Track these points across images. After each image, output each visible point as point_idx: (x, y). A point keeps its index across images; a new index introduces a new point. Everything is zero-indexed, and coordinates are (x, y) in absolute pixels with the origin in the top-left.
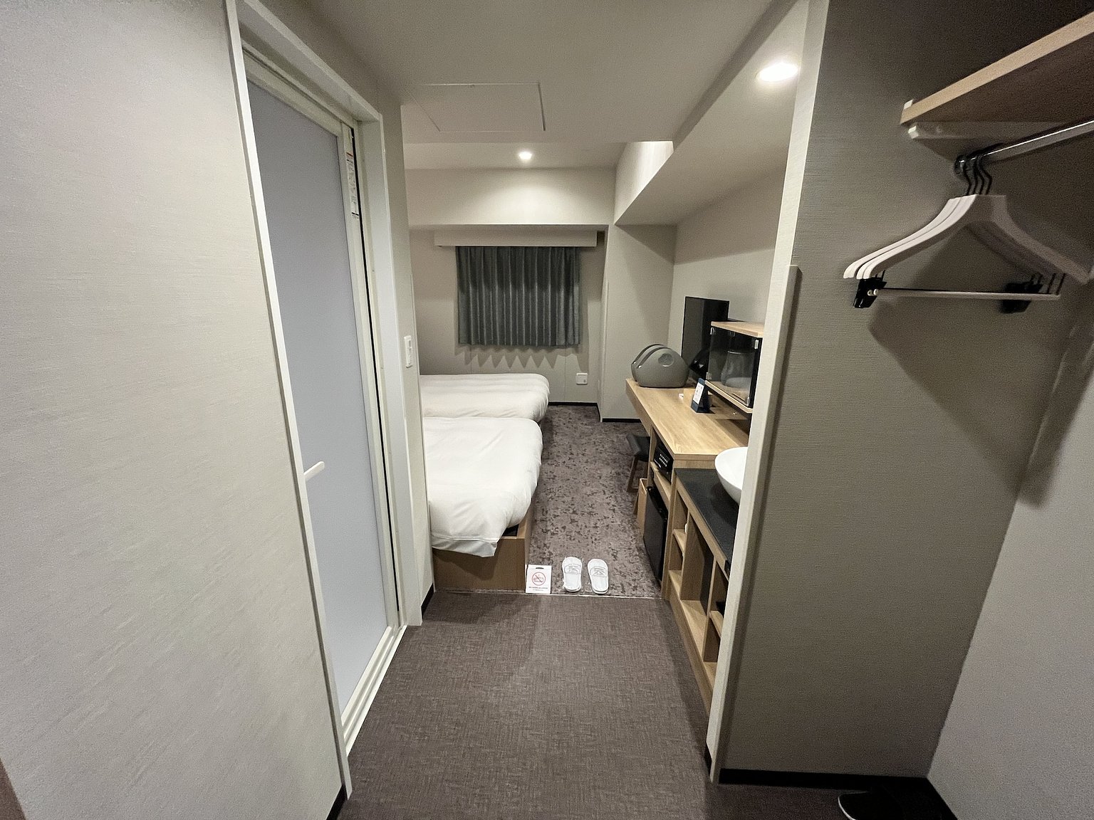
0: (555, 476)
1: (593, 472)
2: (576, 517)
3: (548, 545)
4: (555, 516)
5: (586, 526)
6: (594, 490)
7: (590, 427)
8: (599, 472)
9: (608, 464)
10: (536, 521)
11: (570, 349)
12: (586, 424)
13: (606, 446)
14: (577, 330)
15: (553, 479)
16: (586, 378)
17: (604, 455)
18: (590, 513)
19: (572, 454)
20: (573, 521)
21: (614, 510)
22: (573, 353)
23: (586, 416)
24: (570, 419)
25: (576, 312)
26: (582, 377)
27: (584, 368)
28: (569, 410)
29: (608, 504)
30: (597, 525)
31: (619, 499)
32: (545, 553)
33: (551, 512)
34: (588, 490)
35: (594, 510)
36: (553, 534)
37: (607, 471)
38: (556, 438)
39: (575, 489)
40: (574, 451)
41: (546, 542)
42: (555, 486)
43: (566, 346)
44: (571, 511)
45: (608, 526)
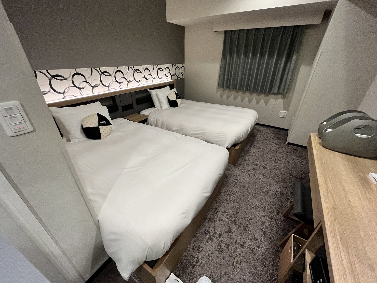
0: (238, 181)
1: (264, 185)
2: (234, 227)
3: (200, 250)
4: (221, 220)
5: (236, 242)
6: (258, 204)
7: (277, 146)
8: (268, 187)
9: (278, 182)
10: (206, 218)
11: (280, 96)
12: (275, 144)
13: (282, 165)
14: (287, 85)
15: (236, 183)
16: (285, 114)
17: (278, 172)
18: (245, 228)
19: (257, 165)
20: (230, 231)
21: (265, 232)
22: (281, 98)
23: (278, 138)
24: (267, 137)
25: (290, 73)
26: (283, 113)
27: (286, 108)
28: (269, 131)
29: (263, 223)
30: (245, 245)
31: (274, 222)
32: (194, 257)
33: (220, 214)
34: (254, 202)
35: (249, 226)
36: (210, 238)
37: (275, 188)
38: (253, 150)
39: (245, 198)
40: (259, 163)
41: (202, 245)
42: (234, 189)
43: (278, 93)
44: (233, 220)
45: (253, 249)
